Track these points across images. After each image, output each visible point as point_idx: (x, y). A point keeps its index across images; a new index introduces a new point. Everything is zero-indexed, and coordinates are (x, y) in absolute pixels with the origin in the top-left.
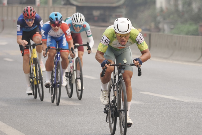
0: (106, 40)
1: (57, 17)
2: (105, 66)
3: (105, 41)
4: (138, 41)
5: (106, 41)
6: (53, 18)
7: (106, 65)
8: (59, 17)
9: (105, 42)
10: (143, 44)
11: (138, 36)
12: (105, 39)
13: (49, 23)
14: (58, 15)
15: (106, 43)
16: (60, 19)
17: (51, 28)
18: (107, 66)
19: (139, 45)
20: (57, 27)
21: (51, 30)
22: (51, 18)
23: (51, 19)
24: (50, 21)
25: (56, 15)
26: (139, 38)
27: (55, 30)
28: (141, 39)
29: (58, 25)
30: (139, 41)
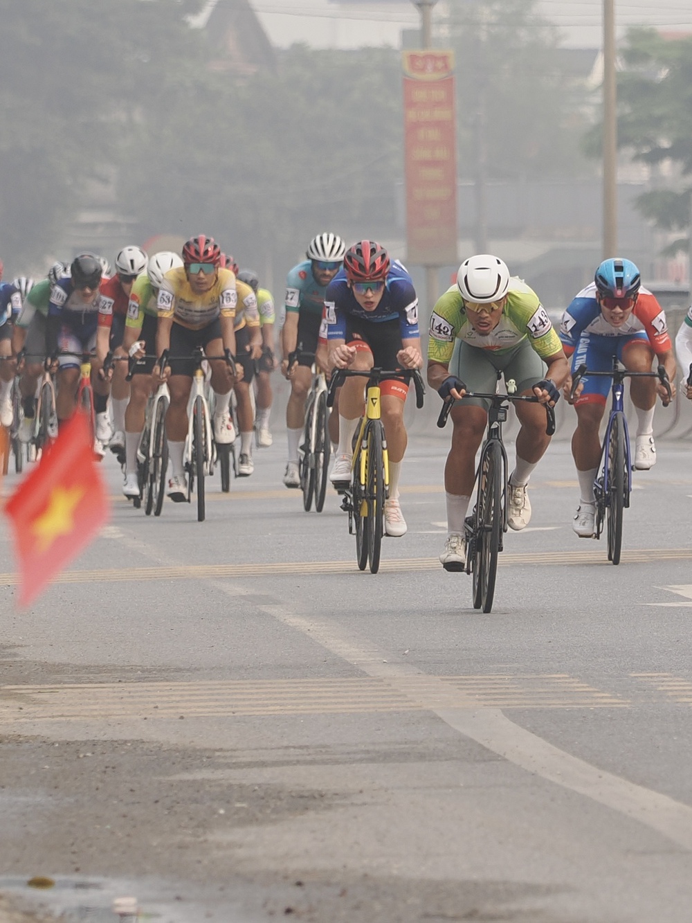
0: (440, 325)
1: (620, 274)
2: (450, 394)
3: (440, 330)
4: (533, 329)
5: (442, 328)
6: (607, 277)
7: (454, 390)
8: (628, 276)
9: (440, 333)
10: (549, 339)
11: (536, 316)
12: (437, 324)
13: (592, 295)
14: (626, 269)
15: (443, 335)
16: (632, 283)
17: (600, 311)
18: (454, 394)
19: (535, 341)
20: (618, 310)
21: (598, 318)
22: (601, 277)
23: (601, 281)
24: (598, 285)
25: (619, 268)
26: (538, 322)
27: (612, 318)
28: (543, 323)
29: (623, 302)
30: (536, 330)
